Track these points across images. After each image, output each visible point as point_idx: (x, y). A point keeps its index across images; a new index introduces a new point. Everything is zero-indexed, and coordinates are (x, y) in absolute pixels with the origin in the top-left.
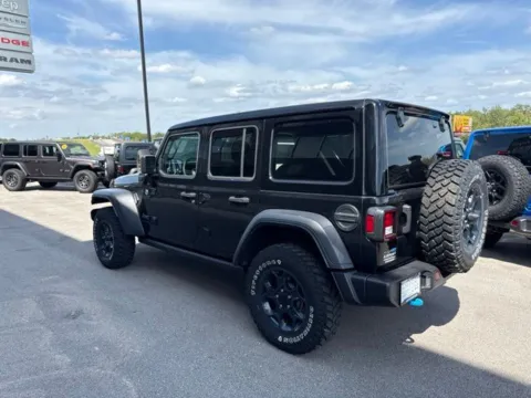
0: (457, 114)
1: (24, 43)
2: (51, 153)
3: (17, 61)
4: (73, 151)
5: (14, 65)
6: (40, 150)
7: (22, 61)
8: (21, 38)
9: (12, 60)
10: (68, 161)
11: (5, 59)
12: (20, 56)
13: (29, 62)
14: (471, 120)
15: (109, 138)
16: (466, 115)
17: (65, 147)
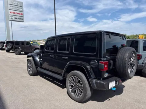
0: (139, 35)
1: (22, 14)
2: (28, 44)
3: (19, 19)
4: (34, 44)
5: (19, 20)
6: (25, 43)
7: (21, 19)
8: (21, 13)
9: (18, 19)
10: (33, 47)
11: (16, 18)
12: (20, 18)
13: (23, 19)
14: (144, 36)
15: (41, 41)
16: (142, 35)
17: (32, 43)
